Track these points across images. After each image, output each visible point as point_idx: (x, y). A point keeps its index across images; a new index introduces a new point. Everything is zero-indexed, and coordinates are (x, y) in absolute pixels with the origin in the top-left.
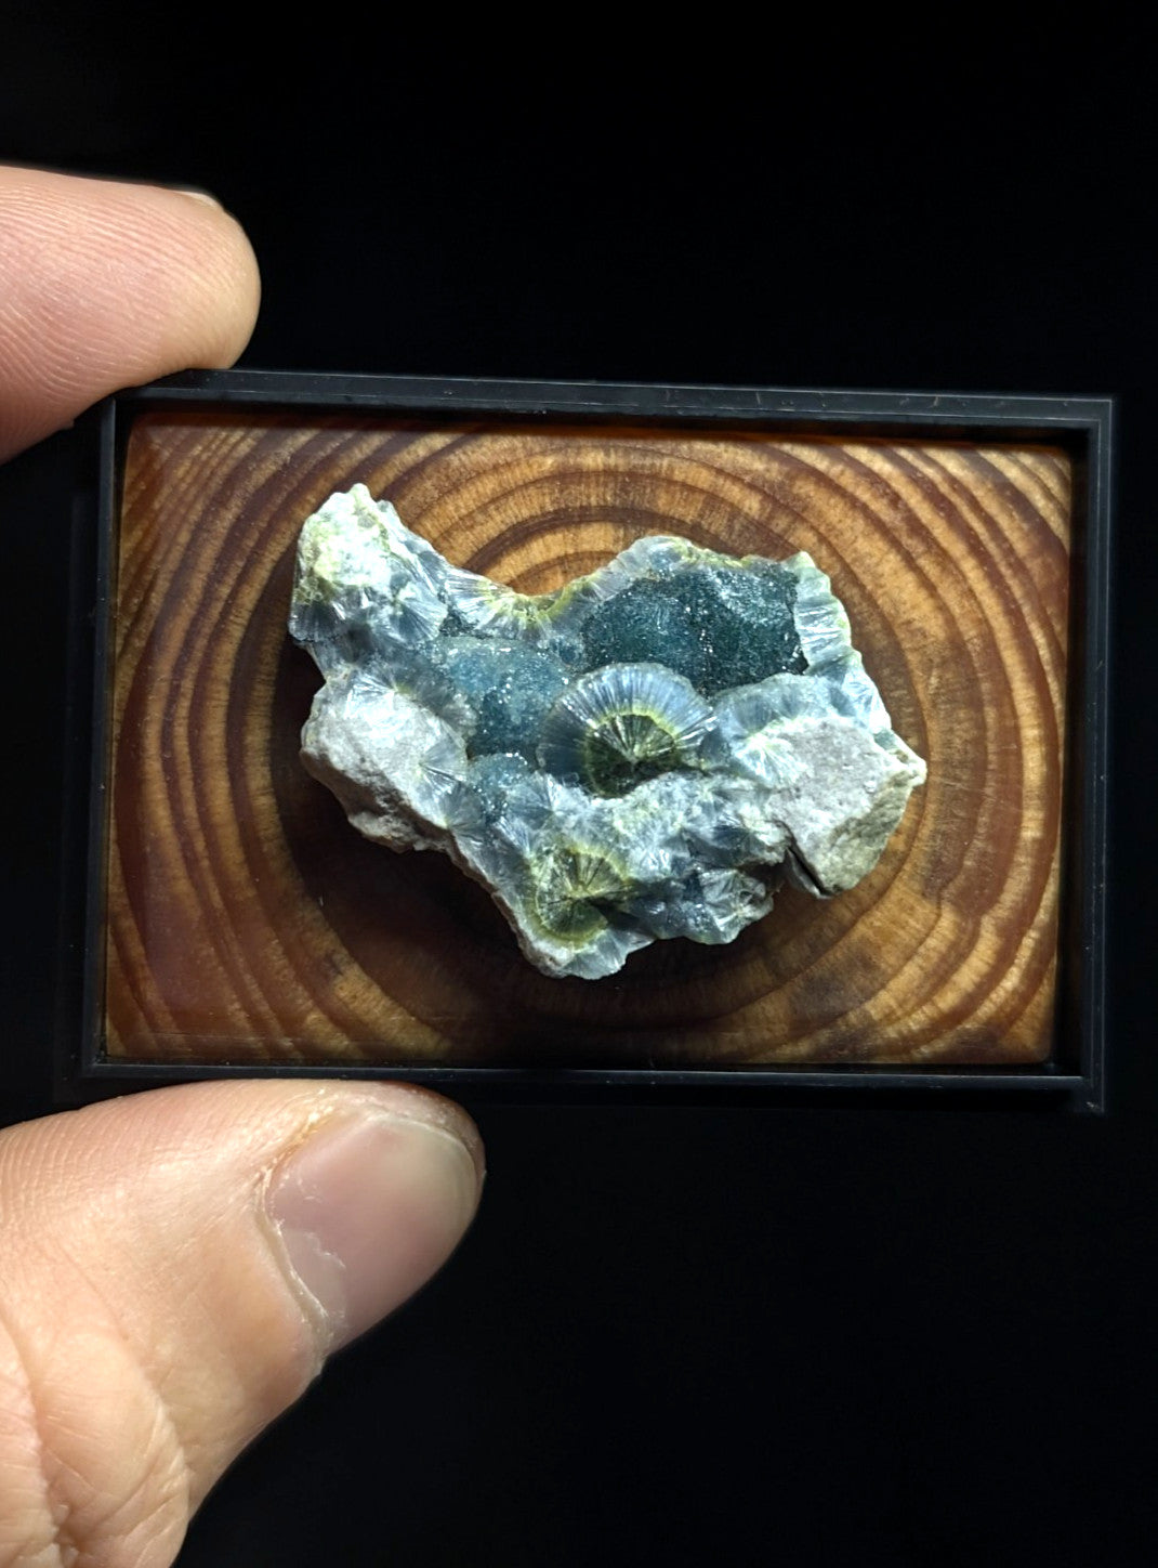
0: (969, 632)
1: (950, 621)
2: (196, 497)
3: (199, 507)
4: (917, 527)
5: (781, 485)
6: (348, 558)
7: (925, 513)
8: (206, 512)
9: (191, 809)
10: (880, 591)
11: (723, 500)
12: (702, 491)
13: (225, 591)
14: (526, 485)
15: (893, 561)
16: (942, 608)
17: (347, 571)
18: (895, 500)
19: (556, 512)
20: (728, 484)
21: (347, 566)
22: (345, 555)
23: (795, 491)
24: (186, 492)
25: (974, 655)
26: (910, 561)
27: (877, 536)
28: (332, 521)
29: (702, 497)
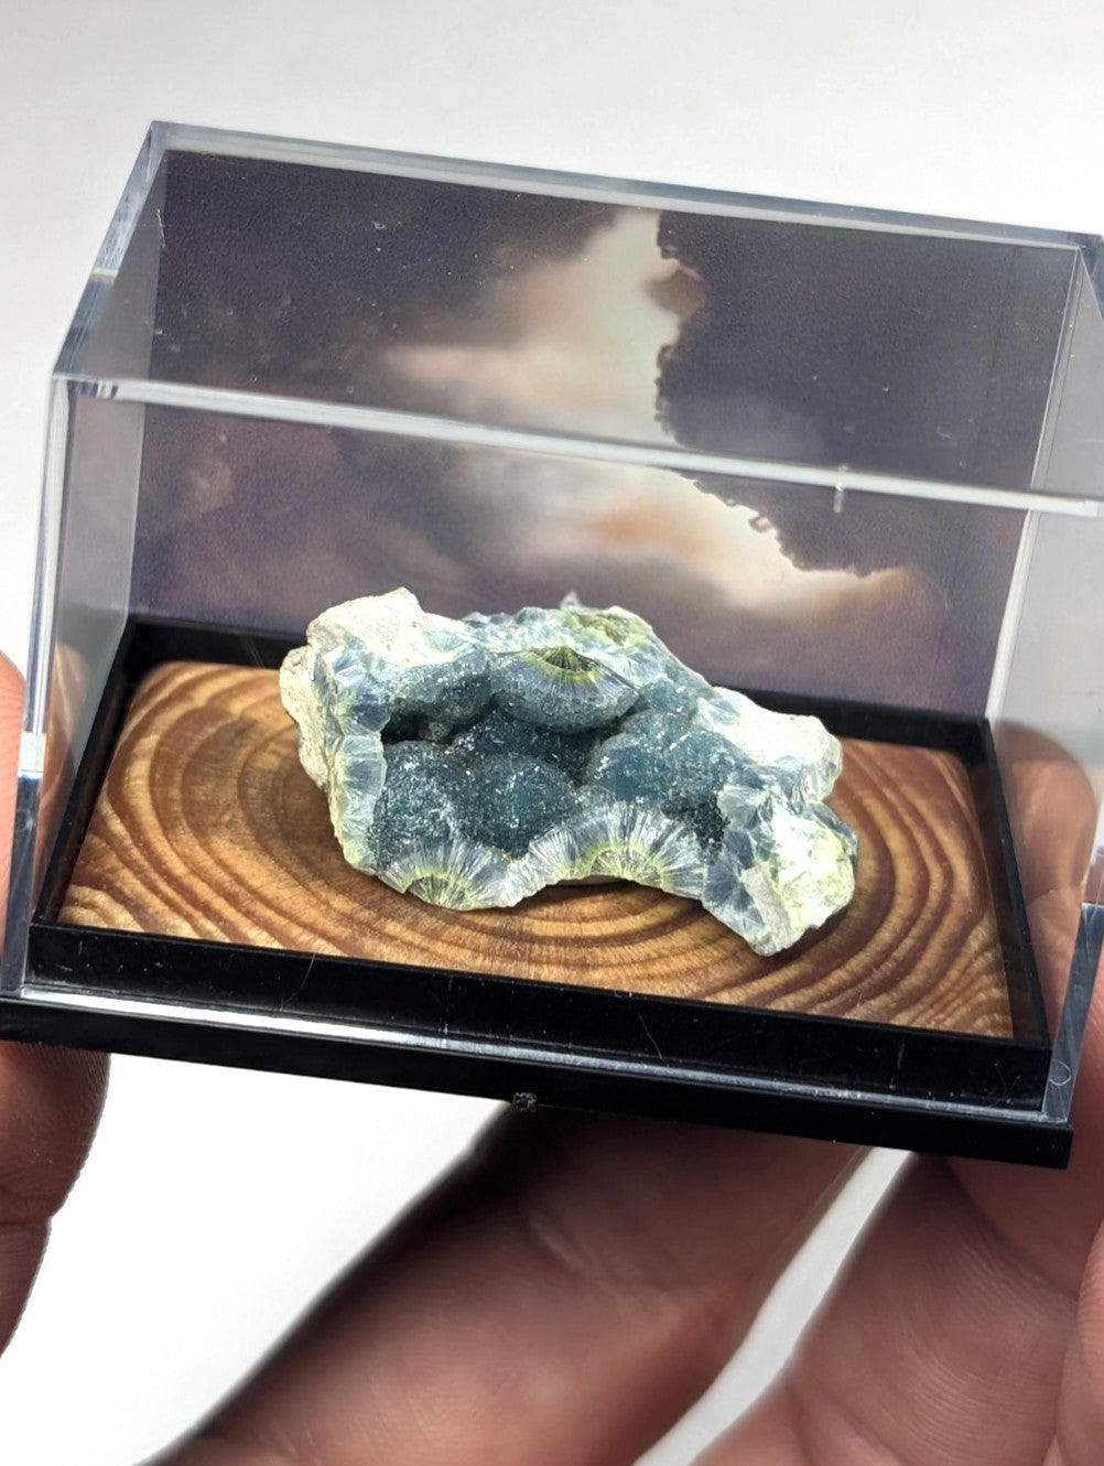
0: (186, 836)
1: (206, 846)
2: (947, 992)
3: (942, 988)
4: (231, 899)
5: (363, 934)
6: (810, 852)
7: (219, 904)
8: (935, 984)
9: (920, 838)
10: (272, 868)
11: (422, 934)
12: (444, 941)
13: (908, 942)
14: (620, 965)
15: (255, 883)
16: (210, 852)
17: (812, 837)
18: (248, 914)
19: (591, 947)
20: (417, 943)
21: (812, 841)
22: (813, 855)
23: (350, 931)
24: (957, 997)
25: (185, 824)
26: (239, 880)
27: (269, 897)
28: (823, 896)
29: (444, 938)
